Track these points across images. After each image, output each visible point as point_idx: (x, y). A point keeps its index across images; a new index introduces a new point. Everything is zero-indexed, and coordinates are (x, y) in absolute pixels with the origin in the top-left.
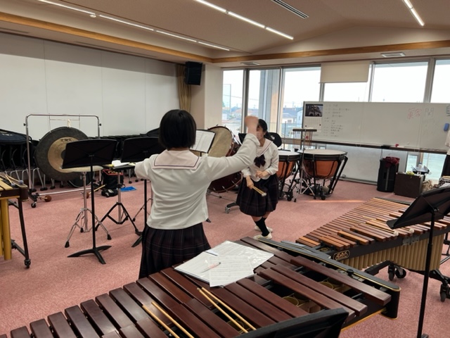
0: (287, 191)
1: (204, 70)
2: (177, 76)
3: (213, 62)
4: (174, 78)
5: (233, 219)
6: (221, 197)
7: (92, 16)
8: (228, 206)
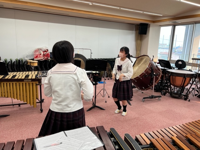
0: (185, 94)
1: (150, 27)
2: (136, 31)
3: (154, 23)
4: (134, 32)
5: (144, 106)
6: (143, 93)
7: (90, 4)
8: (144, 98)
